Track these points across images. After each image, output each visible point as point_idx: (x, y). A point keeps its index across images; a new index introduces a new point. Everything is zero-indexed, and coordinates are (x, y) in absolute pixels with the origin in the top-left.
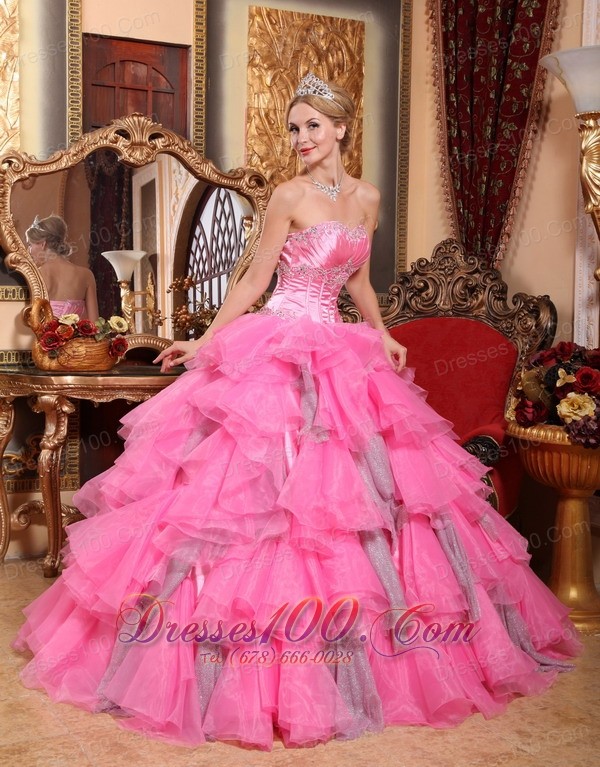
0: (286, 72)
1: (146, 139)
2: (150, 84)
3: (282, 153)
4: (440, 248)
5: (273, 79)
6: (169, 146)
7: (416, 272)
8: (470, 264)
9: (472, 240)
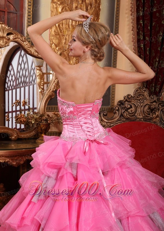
0: (68, 6)
1: (5, 35)
2: (6, 9)
3: (65, 43)
4: (137, 90)
5: (62, 9)
6: (16, 39)
7: (126, 100)
8: (152, 98)
9: (149, 86)
